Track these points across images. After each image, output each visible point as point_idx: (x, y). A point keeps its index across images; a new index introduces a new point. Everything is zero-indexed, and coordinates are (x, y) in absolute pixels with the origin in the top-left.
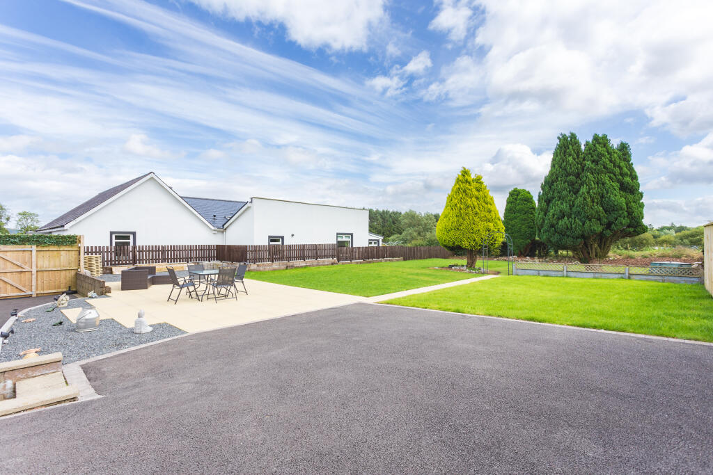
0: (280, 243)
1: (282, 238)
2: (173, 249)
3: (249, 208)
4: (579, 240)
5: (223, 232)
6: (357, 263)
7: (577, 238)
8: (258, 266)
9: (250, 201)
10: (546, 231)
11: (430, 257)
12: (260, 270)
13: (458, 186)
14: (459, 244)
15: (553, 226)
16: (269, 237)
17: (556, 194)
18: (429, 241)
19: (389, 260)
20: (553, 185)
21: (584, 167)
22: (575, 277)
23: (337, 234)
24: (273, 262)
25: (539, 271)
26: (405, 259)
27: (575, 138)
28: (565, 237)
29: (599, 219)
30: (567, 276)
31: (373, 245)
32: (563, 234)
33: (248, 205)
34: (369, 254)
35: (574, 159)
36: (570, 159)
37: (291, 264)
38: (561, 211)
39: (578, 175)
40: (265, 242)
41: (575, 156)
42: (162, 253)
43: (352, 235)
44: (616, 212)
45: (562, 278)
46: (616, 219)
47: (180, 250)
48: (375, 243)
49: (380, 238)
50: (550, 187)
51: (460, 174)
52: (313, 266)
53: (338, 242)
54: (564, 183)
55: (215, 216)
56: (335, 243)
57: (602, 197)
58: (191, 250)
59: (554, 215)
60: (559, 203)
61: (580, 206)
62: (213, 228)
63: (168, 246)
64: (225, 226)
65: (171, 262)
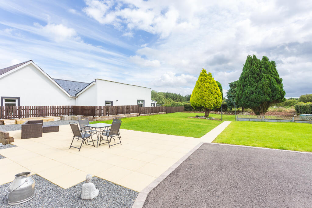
0: (110, 105)
1: (112, 102)
2: (46, 108)
3: (94, 84)
4: (260, 104)
5: (75, 98)
6: (148, 115)
7: (259, 103)
8: (101, 118)
9: (95, 80)
10: (243, 100)
11: (176, 112)
12: (102, 120)
13: (201, 78)
14: (204, 106)
15: (247, 97)
16: (105, 101)
17: (248, 83)
18: (172, 104)
19: (161, 113)
20: (246, 78)
21: (261, 71)
22: (268, 122)
23: (138, 100)
24: (109, 115)
25: (249, 119)
26: (167, 113)
27: (256, 57)
28: (253, 103)
29: (269, 95)
30: (264, 121)
31: (152, 106)
32: (252, 101)
33: (94, 83)
34: (153, 111)
35: (256, 67)
36: (254, 67)
37: (118, 116)
38: (251, 90)
39: (258, 74)
40: (103, 104)
41: (257, 65)
42: (39, 111)
43: (144, 101)
44: (276, 92)
45: (261, 122)
46: (276, 95)
47: (50, 109)
48: (153, 105)
49: (156, 103)
50: (244, 79)
51: (202, 72)
52: (129, 117)
53: (138, 104)
54: (252, 77)
55: (69, 89)
56: (137, 105)
57: (270, 84)
58: (57, 109)
59: (248, 92)
60: (250, 87)
61: (260, 88)
62: (70, 96)
63: (43, 106)
64: (77, 95)
65: (45, 116)
